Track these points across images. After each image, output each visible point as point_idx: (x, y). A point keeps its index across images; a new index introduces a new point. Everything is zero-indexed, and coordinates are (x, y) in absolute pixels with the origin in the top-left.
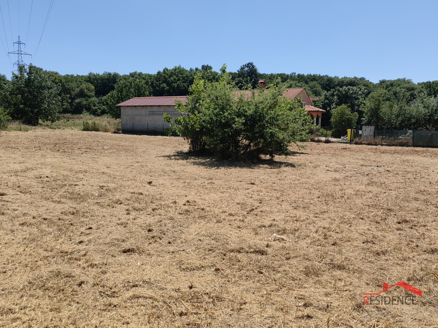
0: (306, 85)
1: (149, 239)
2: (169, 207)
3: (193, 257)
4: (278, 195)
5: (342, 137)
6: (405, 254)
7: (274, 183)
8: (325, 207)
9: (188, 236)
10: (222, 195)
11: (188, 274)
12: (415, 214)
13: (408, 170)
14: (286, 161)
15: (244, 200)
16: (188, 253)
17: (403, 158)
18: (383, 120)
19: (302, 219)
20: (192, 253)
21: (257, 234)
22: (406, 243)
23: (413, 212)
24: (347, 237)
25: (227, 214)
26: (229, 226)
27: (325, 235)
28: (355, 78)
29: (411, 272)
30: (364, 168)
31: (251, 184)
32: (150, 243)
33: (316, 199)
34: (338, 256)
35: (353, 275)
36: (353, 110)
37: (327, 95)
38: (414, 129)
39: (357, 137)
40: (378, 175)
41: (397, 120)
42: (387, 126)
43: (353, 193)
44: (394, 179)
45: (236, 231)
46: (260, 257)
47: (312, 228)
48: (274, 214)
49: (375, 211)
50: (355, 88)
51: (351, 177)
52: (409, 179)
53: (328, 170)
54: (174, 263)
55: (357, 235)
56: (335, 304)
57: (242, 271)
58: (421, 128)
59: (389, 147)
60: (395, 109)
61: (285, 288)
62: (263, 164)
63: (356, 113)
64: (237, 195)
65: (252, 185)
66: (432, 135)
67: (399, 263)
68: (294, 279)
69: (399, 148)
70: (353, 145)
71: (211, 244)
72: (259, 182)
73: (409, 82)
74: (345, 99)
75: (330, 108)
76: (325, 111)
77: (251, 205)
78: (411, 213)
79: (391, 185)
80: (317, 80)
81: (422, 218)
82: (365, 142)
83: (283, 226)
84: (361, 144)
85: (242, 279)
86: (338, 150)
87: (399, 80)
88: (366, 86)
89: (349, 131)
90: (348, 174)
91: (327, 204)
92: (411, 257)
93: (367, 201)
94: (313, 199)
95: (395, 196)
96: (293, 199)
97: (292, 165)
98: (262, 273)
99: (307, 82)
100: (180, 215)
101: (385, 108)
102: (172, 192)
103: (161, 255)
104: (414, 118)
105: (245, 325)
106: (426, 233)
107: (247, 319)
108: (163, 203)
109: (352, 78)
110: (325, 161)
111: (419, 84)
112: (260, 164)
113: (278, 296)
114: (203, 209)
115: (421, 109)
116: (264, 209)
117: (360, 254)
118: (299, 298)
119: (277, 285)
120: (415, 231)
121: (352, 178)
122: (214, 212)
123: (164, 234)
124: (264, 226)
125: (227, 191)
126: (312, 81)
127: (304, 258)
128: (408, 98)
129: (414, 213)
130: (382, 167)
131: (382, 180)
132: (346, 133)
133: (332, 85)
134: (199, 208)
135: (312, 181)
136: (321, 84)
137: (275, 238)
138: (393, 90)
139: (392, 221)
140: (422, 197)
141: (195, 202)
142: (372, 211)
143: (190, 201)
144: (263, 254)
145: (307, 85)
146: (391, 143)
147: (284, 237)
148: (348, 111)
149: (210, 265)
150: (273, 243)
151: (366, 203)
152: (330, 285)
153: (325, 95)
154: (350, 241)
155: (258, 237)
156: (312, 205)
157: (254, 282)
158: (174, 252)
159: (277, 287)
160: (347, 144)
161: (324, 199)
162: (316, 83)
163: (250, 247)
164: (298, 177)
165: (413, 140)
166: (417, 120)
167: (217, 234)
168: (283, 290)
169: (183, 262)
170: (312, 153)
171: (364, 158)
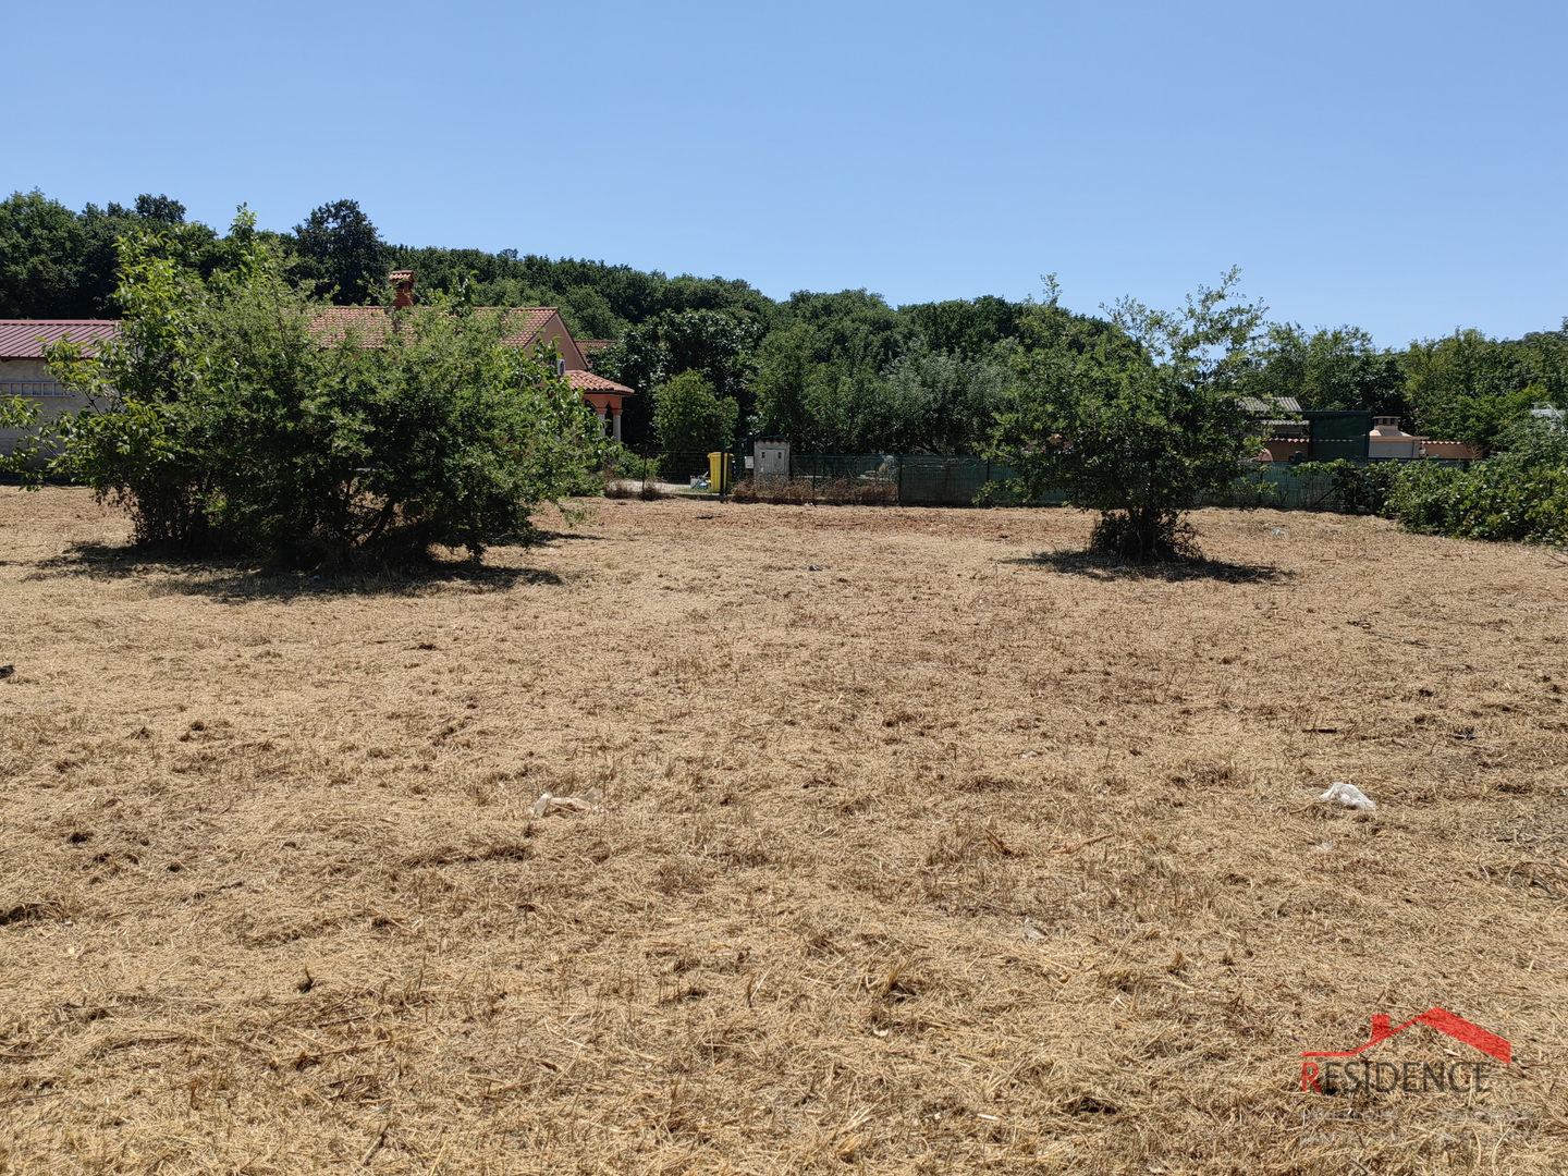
0: (557, 297)
1: (85, 867)
2: (123, 752)
3: (279, 901)
4: (526, 678)
5: (694, 481)
6: (916, 802)
7: (503, 640)
8: (679, 702)
9: (241, 837)
10: (322, 693)
11: (280, 951)
12: (927, 697)
13: (896, 575)
14: (524, 566)
15: (410, 701)
16: (256, 892)
17: (878, 540)
18: (811, 421)
19: (618, 742)
20: (271, 888)
21: (483, 802)
22: (912, 774)
23: (921, 692)
24: (760, 777)
25: (364, 752)
26: (381, 789)
27: (698, 779)
28: (718, 280)
29: (934, 842)
30: (774, 575)
31: (423, 647)
32: (95, 880)
33: (648, 681)
34: (744, 832)
35: (791, 873)
36: (720, 391)
37: (634, 338)
38: (902, 452)
39: (742, 478)
40: (817, 594)
41: (853, 422)
42: (826, 442)
43: (753, 652)
44: (860, 604)
45: (410, 803)
46: (512, 867)
47: (652, 765)
48: (526, 736)
49: (823, 699)
50: (722, 316)
51: (741, 605)
52: (900, 601)
53: (668, 588)
54: (218, 930)
55: (785, 769)
56: (758, 950)
57: (465, 915)
58: (919, 448)
59: (835, 508)
60: (846, 388)
61: (612, 937)
62: (449, 579)
63: (730, 399)
64: (380, 687)
65: (426, 652)
66: (948, 470)
67: (903, 824)
68: (632, 909)
69: (865, 511)
70: (731, 503)
71: (338, 853)
72: (448, 640)
73: (875, 302)
74: (692, 351)
75: (648, 381)
76: (632, 391)
77: (441, 716)
78: (917, 696)
79: (856, 622)
80: (594, 283)
81: (945, 706)
82: (767, 494)
83: (565, 769)
84: (755, 500)
85: (474, 935)
86: (687, 524)
87: (846, 294)
88: (751, 310)
89: (715, 458)
90: (731, 596)
91: (685, 693)
92: (929, 805)
93: (798, 674)
94: (639, 681)
95: (869, 652)
96: (577, 684)
97: (550, 578)
98: (532, 909)
99: (561, 287)
100: (182, 775)
101: (815, 386)
102: (115, 699)
103: (154, 912)
104: (898, 417)
105: (518, 1049)
106: (958, 743)
107: (520, 1034)
108: (95, 741)
109: (709, 282)
110: (655, 559)
111: (901, 309)
112: (435, 578)
113: (597, 960)
114: (266, 747)
115: (915, 389)
116: (489, 723)
117: (801, 817)
118: (660, 954)
119: (585, 934)
120: (931, 742)
121: (745, 607)
122: (313, 751)
123: (146, 843)
124: (503, 777)
125: (336, 678)
126: (577, 283)
127: (650, 849)
128: (878, 354)
129: (924, 693)
130: (825, 571)
131: (829, 608)
132: (706, 465)
133: (645, 300)
134: (249, 745)
135: (627, 626)
136: (608, 296)
137: (549, 806)
138: (833, 325)
139: (871, 720)
140: (940, 650)
141: (226, 724)
142: (815, 698)
143: (206, 723)
144: (520, 858)
145: (562, 299)
146: (839, 495)
147: (575, 800)
148: (706, 394)
149: (351, 913)
150: (541, 823)
151: (796, 679)
152: (735, 907)
153: (629, 335)
154: (770, 787)
155: (489, 812)
156: (640, 698)
157: (512, 938)
158: (203, 896)
159: (587, 937)
160: (713, 503)
161: (674, 679)
162: (593, 294)
163: (474, 842)
164: (577, 616)
165: (900, 486)
166: (907, 421)
167: (346, 819)
168: (607, 942)
169: (250, 920)
170: (606, 535)
171: (769, 545)
